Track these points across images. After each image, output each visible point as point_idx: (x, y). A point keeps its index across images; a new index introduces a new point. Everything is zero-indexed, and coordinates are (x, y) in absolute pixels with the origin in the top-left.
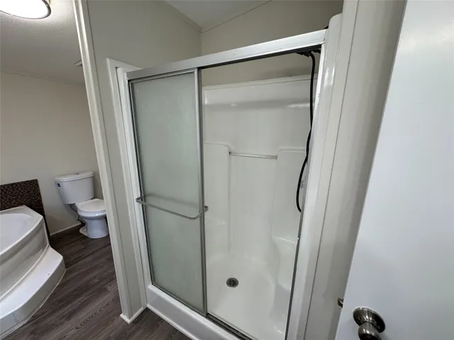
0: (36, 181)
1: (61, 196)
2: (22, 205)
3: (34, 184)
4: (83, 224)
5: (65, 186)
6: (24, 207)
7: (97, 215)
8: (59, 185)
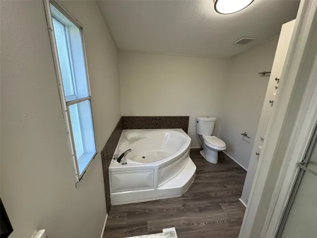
0: (188, 118)
1: (197, 129)
2: (180, 128)
3: (187, 118)
4: (202, 149)
5: (201, 123)
6: (181, 130)
7: (215, 148)
8: (198, 122)
